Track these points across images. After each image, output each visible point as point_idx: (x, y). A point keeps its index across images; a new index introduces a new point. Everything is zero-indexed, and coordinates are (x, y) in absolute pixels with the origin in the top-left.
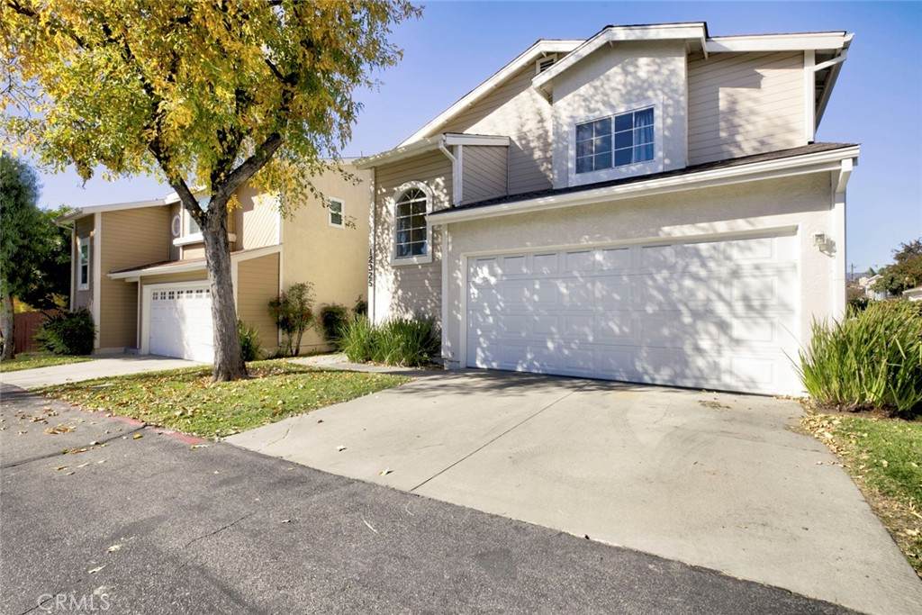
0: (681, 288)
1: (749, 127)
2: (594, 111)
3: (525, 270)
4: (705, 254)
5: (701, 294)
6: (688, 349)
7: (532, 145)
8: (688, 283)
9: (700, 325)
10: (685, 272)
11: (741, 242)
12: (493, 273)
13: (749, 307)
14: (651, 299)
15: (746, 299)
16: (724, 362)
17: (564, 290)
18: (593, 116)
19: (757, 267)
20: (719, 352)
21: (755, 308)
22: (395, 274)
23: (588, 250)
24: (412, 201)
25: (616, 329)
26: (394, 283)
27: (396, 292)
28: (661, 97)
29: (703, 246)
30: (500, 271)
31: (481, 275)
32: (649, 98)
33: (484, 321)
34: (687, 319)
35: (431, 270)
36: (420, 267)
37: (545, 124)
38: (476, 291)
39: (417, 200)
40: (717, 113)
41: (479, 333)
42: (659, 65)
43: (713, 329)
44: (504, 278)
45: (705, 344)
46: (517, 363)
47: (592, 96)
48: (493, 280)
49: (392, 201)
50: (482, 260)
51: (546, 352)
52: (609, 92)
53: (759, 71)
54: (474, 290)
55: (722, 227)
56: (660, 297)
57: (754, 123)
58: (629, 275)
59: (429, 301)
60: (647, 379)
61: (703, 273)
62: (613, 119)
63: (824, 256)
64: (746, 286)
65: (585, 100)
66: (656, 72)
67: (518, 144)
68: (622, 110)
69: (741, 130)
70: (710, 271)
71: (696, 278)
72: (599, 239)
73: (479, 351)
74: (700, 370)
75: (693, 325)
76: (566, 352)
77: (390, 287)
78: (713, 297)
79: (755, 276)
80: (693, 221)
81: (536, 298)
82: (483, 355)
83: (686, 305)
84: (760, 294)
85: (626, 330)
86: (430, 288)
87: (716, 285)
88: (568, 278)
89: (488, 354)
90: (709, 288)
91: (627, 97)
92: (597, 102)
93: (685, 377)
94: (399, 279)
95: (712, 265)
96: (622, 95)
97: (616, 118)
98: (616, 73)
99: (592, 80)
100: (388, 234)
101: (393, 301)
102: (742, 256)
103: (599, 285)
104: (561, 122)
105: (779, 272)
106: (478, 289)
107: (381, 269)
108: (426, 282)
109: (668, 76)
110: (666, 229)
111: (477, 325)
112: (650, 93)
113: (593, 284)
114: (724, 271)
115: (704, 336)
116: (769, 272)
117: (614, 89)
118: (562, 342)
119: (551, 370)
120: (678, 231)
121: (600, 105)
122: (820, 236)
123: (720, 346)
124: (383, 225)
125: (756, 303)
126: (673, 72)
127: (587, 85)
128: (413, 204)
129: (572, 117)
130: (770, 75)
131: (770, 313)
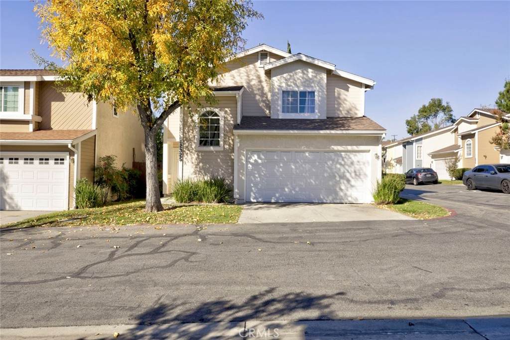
0: (336, 167)
1: (344, 105)
2: (290, 86)
3: (276, 158)
4: (343, 156)
5: (342, 170)
6: (338, 189)
7: (255, 92)
8: (338, 166)
9: (342, 181)
10: (337, 162)
11: (354, 153)
12: (259, 158)
13: (356, 175)
14: (326, 171)
15: (355, 172)
16: (348, 193)
17: (293, 167)
18: (289, 89)
19: (358, 162)
20: (347, 190)
21: (357, 175)
22: (198, 155)
23: (304, 152)
24: (210, 117)
25: (314, 182)
26: (196, 159)
27: (198, 164)
28: (318, 88)
29: (343, 154)
30: (263, 157)
31: (254, 158)
32: (312, 87)
33: (255, 180)
34: (338, 179)
35: (222, 154)
36: (215, 152)
37: (262, 84)
38: (251, 166)
39: (213, 118)
40: (335, 97)
41: (252, 185)
42: (316, 74)
43: (345, 182)
44: (266, 161)
45: (343, 187)
46: (271, 198)
47: (289, 79)
48: (260, 161)
49: (197, 115)
50: (254, 152)
51: (285, 193)
52: (296, 79)
53: (348, 85)
54: (250, 166)
55: (349, 148)
56: (329, 171)
57: (345, 104)
58: (319, 162)
59: (220, 170)
60: (325, 201)
61: (343, 163)
62: (299, 92)
63: (376, 160)
64: (355, 167)
65: (286, 80)
66: (316, 77)
67: (247, 89)
68: (302, 89)
69: (342, 106)
70: (345, 162)
71: (341, 164)
72: (309, 148)
73: (252, 194)
74: (341, 196)
75: (339, 181)
76: (293, 192)
77: (193, 161)
78: (346, 171)
79: (357, 165)
80: (341, 145)
81: (281, 170)
82: (254, 195)
83: (338, 174)
84: (359, 170)
85: (317, 183)
86: (221, 164)
87: (347, 167)
88: (295, 162)
89: (257, 195)
90: (344, 167)
91: (304, 84)
92: (291, 82)
93: (337, 199)
94: (200, 157)
95: (346, 160)
96: (302, 83)
97: (300, 92)
98: (299, 72)
99: (290, 72)
100: (193, 133)
101: (196, 169)
102: (355, 158)
103: (307, 165)
104: (274, 87)
105: (364, 164)
106: (252, 165)
107: (187, 152)
108: (219, 160)
109: (319, 80)
110: (333, 146)
111: (252, 182)
112: (313, 85)
113: (305, 165)
114: (349, 162)
115: (343, 185)
116: (361, 163)
117: (298, 79)
118: (292, 188)
119: (287, 200)
120: (336, 148)
121: (292, 84)
122: (376, 154)
123: (347, 188)
124: (189, 127)
125: (358, 174)
126: (322, 79)
127: (287, 74)
128: (211, 119)
129: (280, 86)
130: (352, 88)
131: (361, 177)
